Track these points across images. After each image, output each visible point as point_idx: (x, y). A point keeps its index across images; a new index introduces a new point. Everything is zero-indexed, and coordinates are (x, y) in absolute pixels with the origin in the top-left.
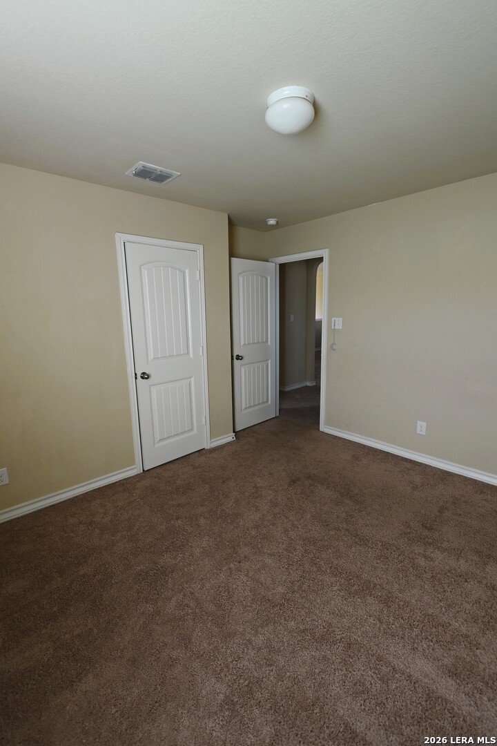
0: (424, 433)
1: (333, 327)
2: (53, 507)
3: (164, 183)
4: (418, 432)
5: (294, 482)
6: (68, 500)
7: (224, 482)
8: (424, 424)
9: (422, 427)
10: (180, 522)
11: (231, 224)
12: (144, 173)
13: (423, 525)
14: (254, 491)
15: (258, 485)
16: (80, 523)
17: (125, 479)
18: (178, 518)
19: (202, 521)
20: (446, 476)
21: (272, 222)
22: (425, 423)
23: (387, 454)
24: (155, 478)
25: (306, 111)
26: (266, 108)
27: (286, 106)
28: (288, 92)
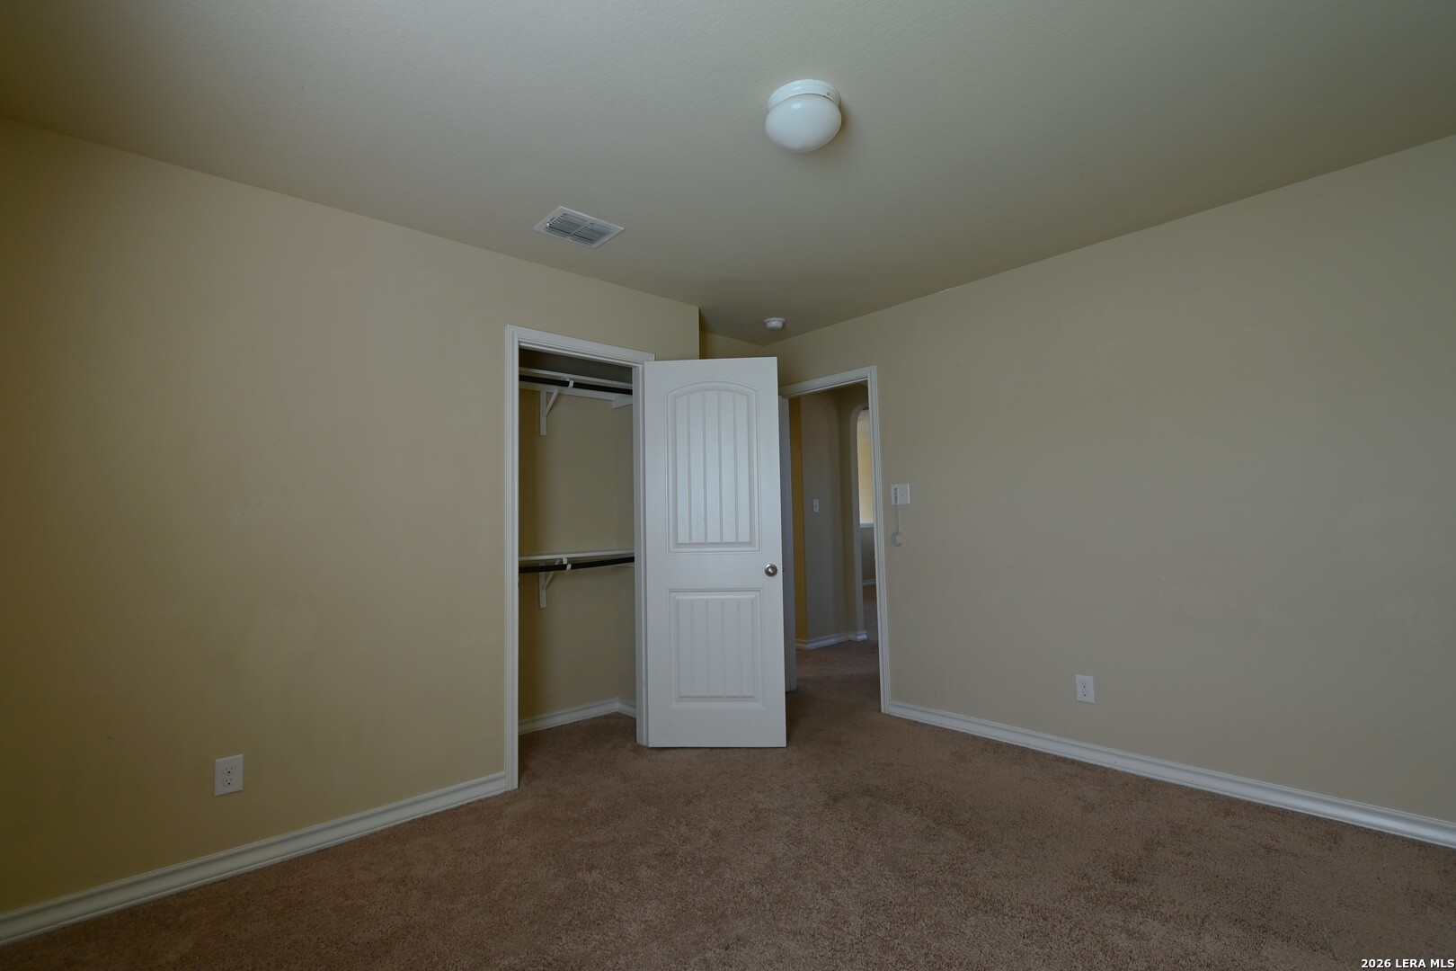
0: (1091, 698)
1: (893, 503)
2: (324, 854)
3: (595, 246)
4: (1080, 697)
5: (836, 800)
6: (356, 840)
7: (688, 803)
8: (1089, 680)
9: (1085, 687)
10: (595, 874)
11: (704, 327)
12: (563, 228)
13: (1115, 874)
14: (751, 817)
15: (761, 806)
16: (381, 880)
17: (480, 801)
18: (591, 868)
19: (644, 873)
20: (1147, 788)
21: (775, 323)
22: (1091, 678)
23: (1023, 751)
24: (544, 797)
25: (829, 115)
26: (764, 112)
27: (797, 106)
28: (799, 88)
